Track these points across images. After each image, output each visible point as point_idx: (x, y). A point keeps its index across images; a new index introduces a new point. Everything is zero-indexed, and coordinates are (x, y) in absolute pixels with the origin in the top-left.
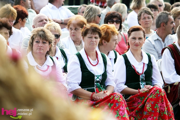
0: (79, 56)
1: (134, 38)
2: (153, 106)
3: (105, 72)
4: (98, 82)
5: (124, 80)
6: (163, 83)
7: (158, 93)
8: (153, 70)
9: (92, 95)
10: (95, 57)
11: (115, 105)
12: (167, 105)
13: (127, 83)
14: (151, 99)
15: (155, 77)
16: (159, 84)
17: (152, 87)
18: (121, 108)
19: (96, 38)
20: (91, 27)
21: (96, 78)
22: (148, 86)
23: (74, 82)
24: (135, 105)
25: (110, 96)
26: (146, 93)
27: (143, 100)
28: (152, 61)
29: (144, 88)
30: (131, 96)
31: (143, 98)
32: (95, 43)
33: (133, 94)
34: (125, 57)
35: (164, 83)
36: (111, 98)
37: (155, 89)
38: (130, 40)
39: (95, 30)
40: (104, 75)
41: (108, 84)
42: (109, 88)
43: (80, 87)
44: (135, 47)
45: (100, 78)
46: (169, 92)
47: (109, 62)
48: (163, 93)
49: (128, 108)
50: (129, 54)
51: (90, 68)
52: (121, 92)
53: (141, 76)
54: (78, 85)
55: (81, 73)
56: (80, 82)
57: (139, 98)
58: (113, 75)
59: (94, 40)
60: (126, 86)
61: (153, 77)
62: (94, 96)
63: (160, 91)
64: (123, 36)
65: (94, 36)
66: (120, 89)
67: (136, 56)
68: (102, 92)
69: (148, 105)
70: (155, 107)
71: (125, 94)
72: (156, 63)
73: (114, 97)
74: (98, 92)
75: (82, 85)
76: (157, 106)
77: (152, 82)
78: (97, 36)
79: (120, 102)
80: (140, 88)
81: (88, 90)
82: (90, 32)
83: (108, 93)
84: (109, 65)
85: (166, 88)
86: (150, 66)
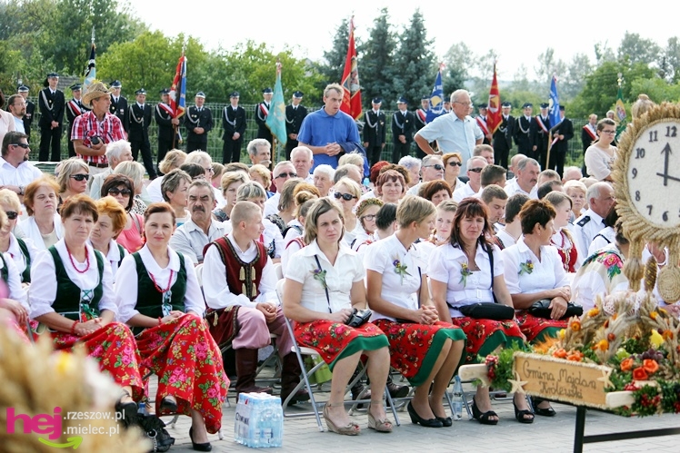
0: (55, 253)
1: (155, 225)
2: (184, 350)
3: (101, 283)
4: (85, 302)
5: (134, 300)
6: (205, 308)
7: (195, 325)
8: (188, 284)
9: (74, 325)
10: (83, 256)
11: (115, 346)
12: (212, 348)
13: (141, 306)
14: (182, 337)
15: (190, 296)
16: (197, 308)
17: (183, 314)
18: (126, 351)
19: (88, 221)
20: (80, 201)
21: (82, 294)
22: (177, 312)
23: (43, 299)
24: (153, 346)
25: (106, 328)
26: (171, 327)
27: (167, 337)
28: (186, 266)
29: (169, 315)
30: (145, 330)
31: (167, 334)
32: (85, 230)
33: (149, 326)
34: (138, 259)
35: (207, 307)
36: (108, 332)
37: (188, 318)
38: (147, 227)
39: (87, 207)
40: (98, 291)
41: (103, 307)
42: (104, 313)
43: (53, 310)
44: (155, 242)
45: (91, 295)
46: (215, 323)
47: (107, 267)
48: (204, 326)
49: (139, 352)
50: (144, 253)
51: (73, 275)
52: (128, 323)
53: (164, 294)
54: (49, 306)
55: (55, 284)
56: (53, 299)
57: (159, 334)
58: (113, 290)
59: (85, 224)
60: (137, 312)
61: (186, 296)
62: (77, 327)
63: (198, 323)
64: (135, 219)
65: (84, 218)
66: (125, 317)
67: (158, 257)
68: (93, 321)
69: (175, 348)
70: (188, 351)
71: (135, 326)
72: (194, 269)
73: (113, 330)
74: (85, 320)
75: (57, 306)
76: (193, 352)
77: (184, 305)
78: (91, 218)
79: (125, 340)
80: (162, 316)
81: (66, 316)
82: (77, 210)
83: (103, 324)
84: (108, 273)
86: (182, 275)
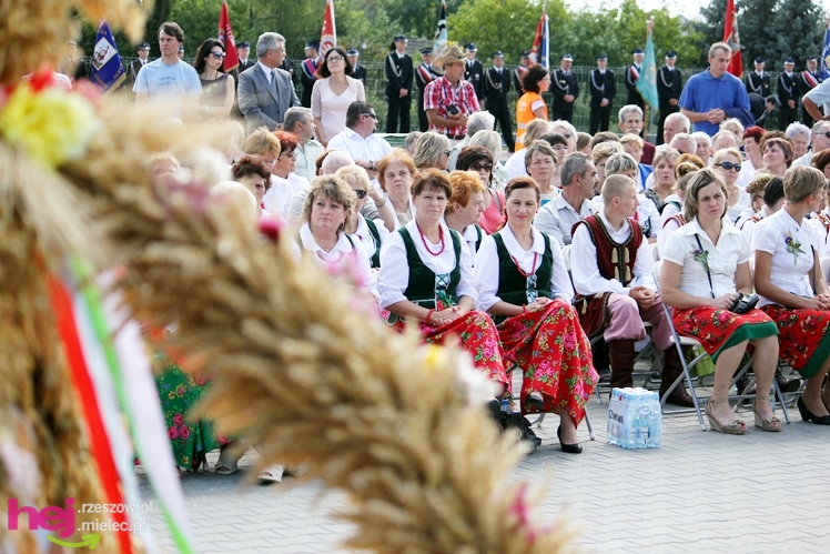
0: (405, 235)
1: (518, 203)
2: (551, 340)
3: (458, 266)
4: (441, 288)
5: (495, 286)
6: (573, 294)
7: (563, 313)
8: (554, 267)
9: (429, 314)
10: (437, 237)
11: (475, 337)
12: (579, 339)
13: (502, 292)
14: (549, 326)
15: (556, 280)
16: (565, 294)
17: (550, 301)
18: (487, 343)
19: (439, 198)
20: (431, 176)
21: (437, 279)
22: (544, 299)
23: (395, 287)
24: (516, 337)
25: (466, 317)
26: (537, 315)
27: (533, 327)
28: (551, 248)
29: (534, 302)
30: (508, 319)
31: (532, 323)
32: (437, 209)
33: (512, 315)
34: (499, 240)
35: (576, 293)
36: (467, 321)
37: (556, 305)
38: (508, 204)
39: (438, 183)
40: (455, 276)
41: (462, 293)
42: (463, 300)
43: (405, 298)
44: (518, 221)
45: (447, 279)
46: (584, 311)
47: (465, 249)
48: (573, 314)
49: (501, 343)
50: (505, 233)
51: (426, 259)
52: (488, 311)
53: (528, 279)
54: (401, 294)
55: (407, 269)
56: (405, 286)
57: (524, 323)
58: (473, 274)
59: (436, 202)
60: (498, 299)
61: (552, 281)
62: (432, 317)
63: (567, 310)
64: (495, 196)
65: (436, 195)
66: (486, 305)
67: (520, 238)
68: (450, 309)
69: (541, 338)
70: (556, 342)
71: (497, 315)
72: (561, 252)
73: (473, 320)
74: (441, 308)
75: (409, 293)
76: (560, 341)
77: (550, 290)
78: (443, 194)
79: (486, 331)
80: (527, 304)
81: (420, 304)
82: (427, 186)
83: (462, 312)
84: (466, 255)
85: (578, 305)
86: (548, 258)
